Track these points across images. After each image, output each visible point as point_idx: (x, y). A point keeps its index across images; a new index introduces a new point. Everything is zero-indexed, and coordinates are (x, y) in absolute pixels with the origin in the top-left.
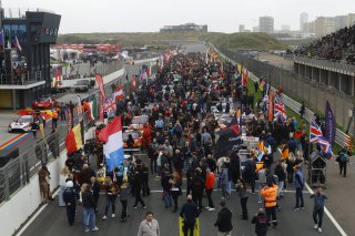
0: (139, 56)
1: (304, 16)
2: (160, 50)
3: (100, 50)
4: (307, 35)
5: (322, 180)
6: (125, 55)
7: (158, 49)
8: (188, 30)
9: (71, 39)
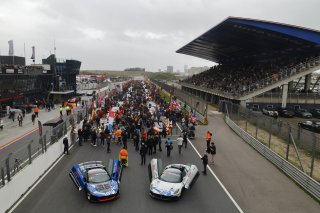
0: (115, 81)
1: (186, 66)
2: (124, 78)
3: (99, 78)
4: (187, 75)
5: (194, 135)
6: (109, 80)
8: (136, 70)
9: (85, 73)
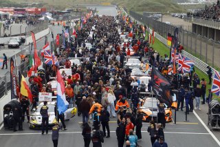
0: (61, 18)
6: (49, 17)
7: (77, 11)
